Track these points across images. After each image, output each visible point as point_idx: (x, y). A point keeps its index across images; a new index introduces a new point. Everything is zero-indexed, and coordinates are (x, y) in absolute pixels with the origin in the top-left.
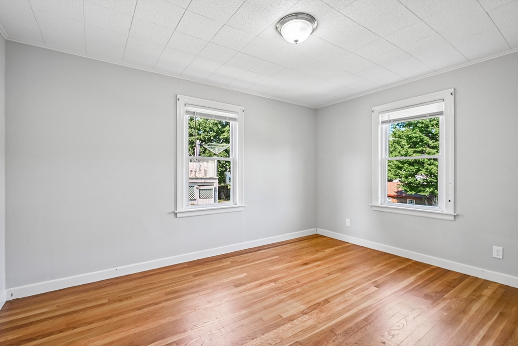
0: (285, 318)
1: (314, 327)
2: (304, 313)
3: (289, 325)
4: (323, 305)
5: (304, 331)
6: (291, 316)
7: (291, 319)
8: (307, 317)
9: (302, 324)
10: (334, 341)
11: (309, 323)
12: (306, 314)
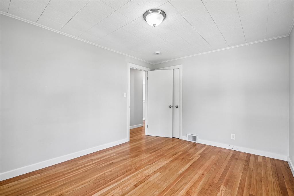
0: (158, 172)
1: (144, 170)
2: (149, 176)
3: (155, 170)
4: (139, 182)
5: (148, 168)
6: (156, 173)
7: (155, 172)
8: (148, 174)
9: (149, 171)
10: (136, 167)
11: (146, 171)
12: (148, 176)
